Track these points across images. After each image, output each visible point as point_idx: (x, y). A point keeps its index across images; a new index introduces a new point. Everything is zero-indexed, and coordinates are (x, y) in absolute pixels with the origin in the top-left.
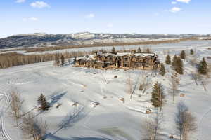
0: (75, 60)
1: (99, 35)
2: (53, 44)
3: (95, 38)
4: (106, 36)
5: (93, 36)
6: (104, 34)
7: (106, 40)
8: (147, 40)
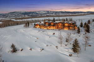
0: (35, 24)
1: (49, 12)
2: (28, 16)
3: (47, 13)
4: (52, 12)
5: (46, 12)
6: (51, 12)
7: (52, 14)
8: (70, 14)
